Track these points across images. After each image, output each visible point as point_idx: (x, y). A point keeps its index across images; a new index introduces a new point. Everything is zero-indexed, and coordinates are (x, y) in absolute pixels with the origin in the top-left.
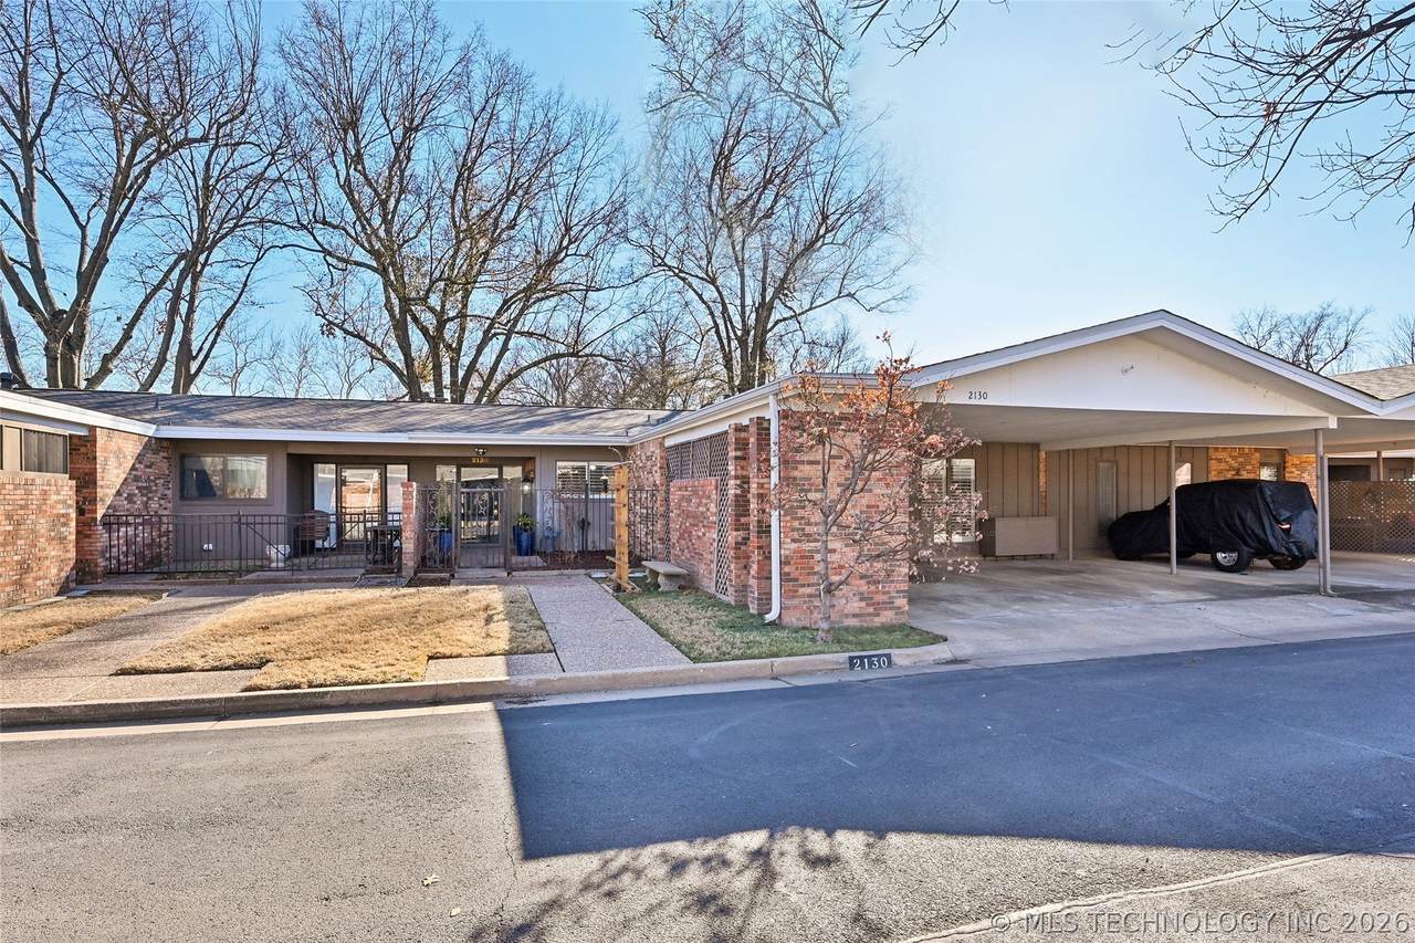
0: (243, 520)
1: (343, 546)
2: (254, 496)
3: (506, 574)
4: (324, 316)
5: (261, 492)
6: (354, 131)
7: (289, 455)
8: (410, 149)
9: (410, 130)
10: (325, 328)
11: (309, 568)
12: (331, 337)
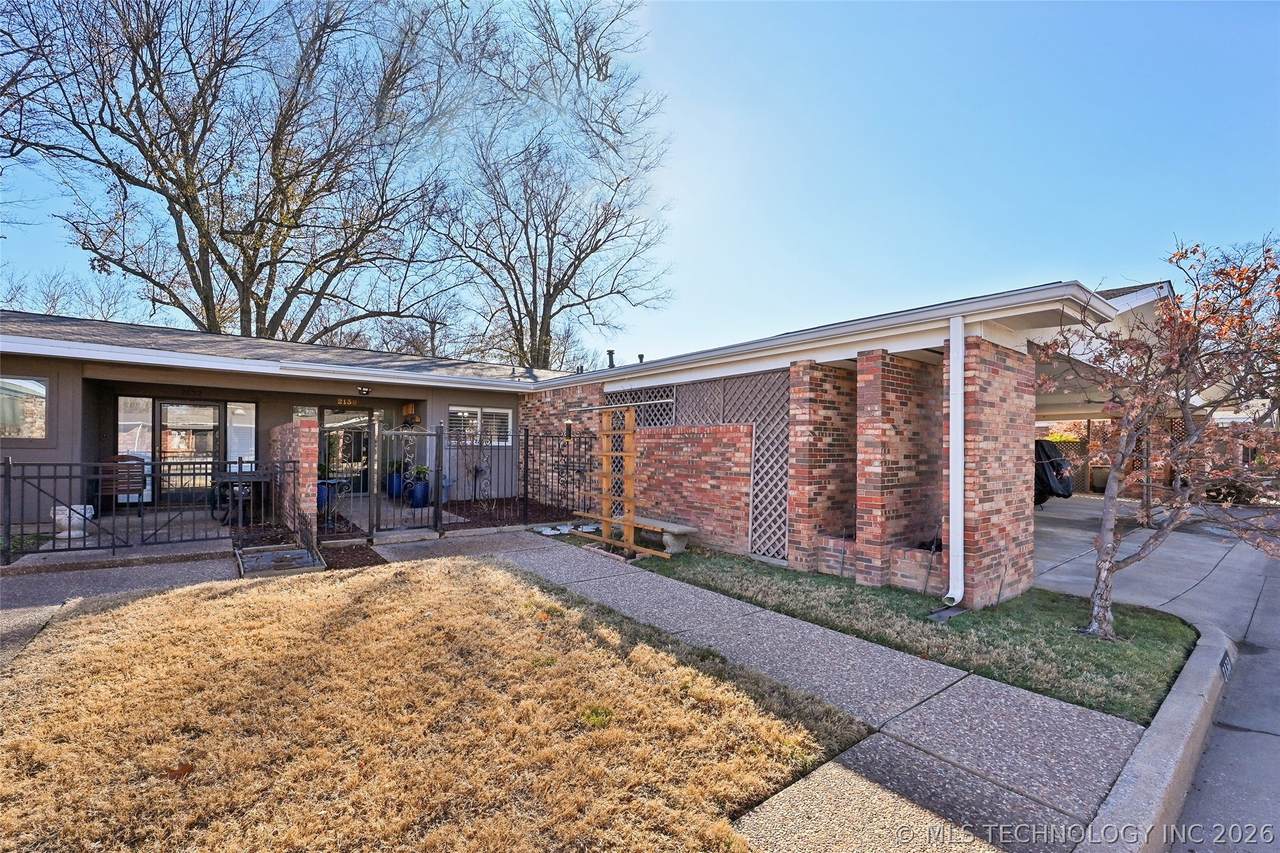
0: (15, 472)
1: (164, 499)
2: (25, 434)
3: (437, 535)
4: (95, 250)
5: (35, 428)
6: (150, 47)
7: (86, 381)
8: (217, 88)
9: (223, 63)
10: (96, 263)
11: (144, 542)
12: (104, 273)
